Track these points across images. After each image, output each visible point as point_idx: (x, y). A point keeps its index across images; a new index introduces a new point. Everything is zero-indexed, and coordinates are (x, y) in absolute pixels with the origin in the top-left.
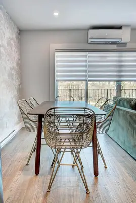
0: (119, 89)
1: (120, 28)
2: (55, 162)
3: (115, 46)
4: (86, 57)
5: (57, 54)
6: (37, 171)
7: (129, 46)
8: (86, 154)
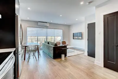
0: (47, 38)
1: (46, 23)
2: (29, 57)
3: (45, 27)
4: (37, 29)
5: (28, 28)
6: (25, 60)
7: (49, 27)
8: (36, 54)
